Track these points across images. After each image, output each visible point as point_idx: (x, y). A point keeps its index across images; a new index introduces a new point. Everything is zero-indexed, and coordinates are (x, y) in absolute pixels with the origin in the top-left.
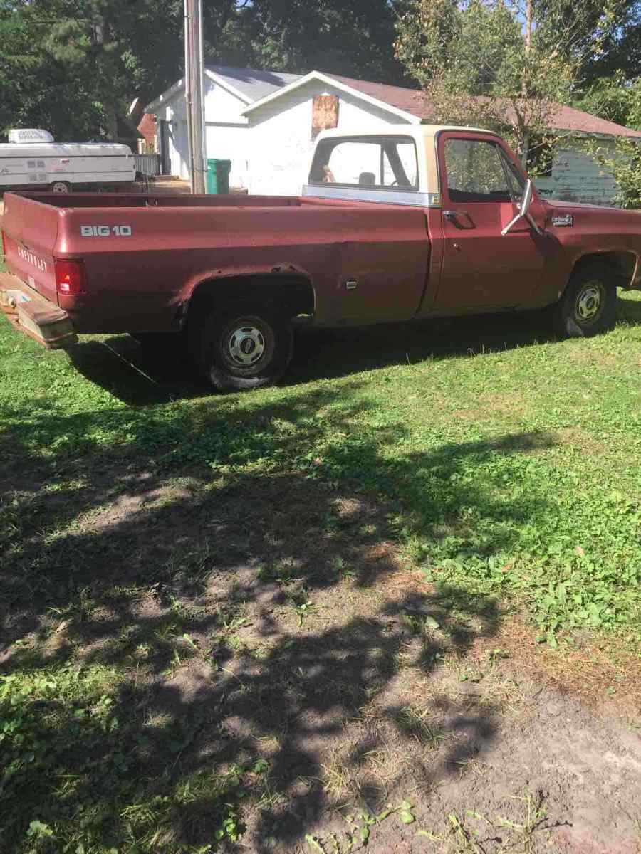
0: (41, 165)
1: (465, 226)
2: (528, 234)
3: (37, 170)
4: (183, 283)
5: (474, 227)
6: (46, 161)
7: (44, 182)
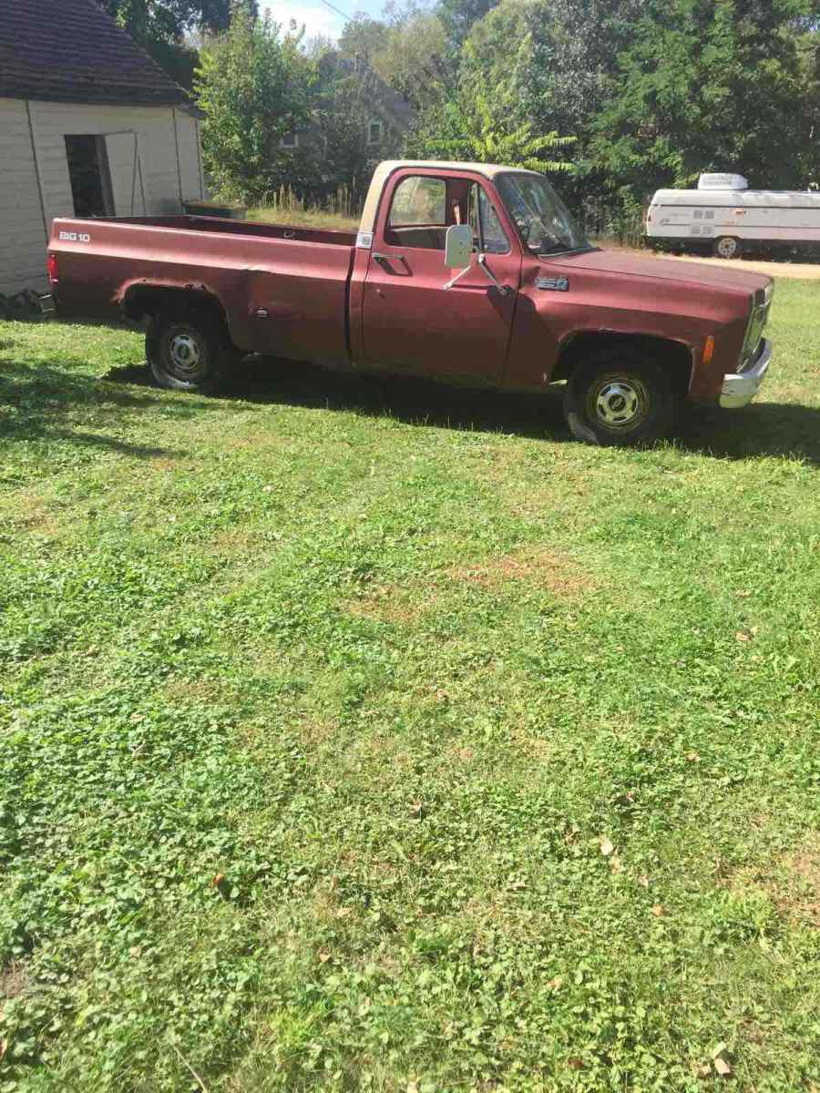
0: (710, 216)
1: (399, 272)
2: (485, 292)
3: (703, 221)
4: (119, 285)
5: (410, 274)
6: (717, 211)
7: (709, 236)
